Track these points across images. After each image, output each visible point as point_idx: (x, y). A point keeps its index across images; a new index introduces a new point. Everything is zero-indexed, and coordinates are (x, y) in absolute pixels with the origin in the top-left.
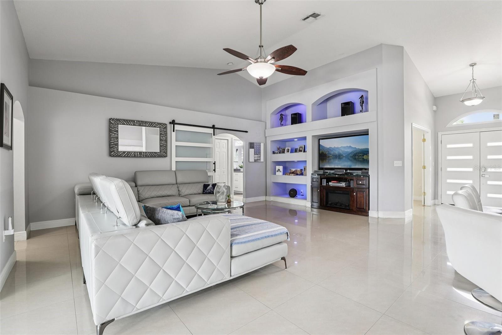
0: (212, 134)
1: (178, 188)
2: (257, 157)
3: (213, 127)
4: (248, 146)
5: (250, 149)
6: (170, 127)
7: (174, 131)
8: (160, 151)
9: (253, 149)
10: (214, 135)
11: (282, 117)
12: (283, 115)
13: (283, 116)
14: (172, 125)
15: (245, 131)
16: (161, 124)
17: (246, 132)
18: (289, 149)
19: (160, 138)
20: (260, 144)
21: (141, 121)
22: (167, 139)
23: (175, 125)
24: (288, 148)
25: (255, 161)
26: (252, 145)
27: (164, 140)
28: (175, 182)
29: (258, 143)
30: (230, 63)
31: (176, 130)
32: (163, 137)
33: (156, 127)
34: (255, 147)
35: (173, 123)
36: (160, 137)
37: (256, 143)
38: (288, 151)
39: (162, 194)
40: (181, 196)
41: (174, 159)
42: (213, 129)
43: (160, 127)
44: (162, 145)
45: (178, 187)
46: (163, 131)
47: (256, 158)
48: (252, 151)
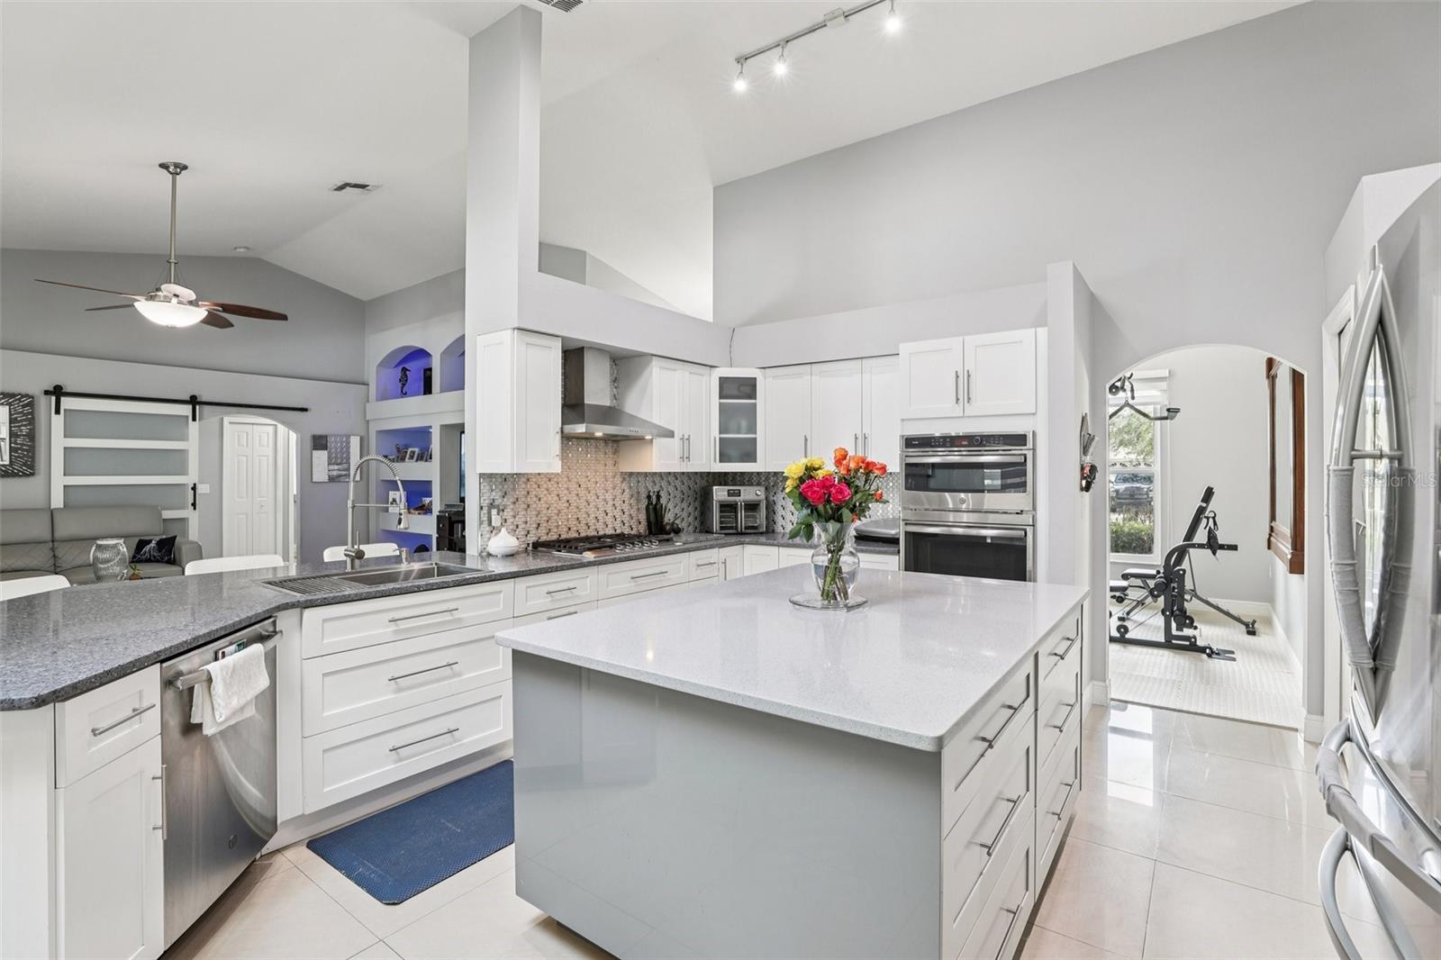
0: (187, 417)
1: (53, 551)
2: (338, 470)
3: (193, 401)
4: (309, 444)
5: (314, 452)
6: (45, 405)
7: (58, 412)
8: (11, 461)
9: (326, 452)
10: (194, 419)
11: (406, 376)
12: (407, 370)
13: (407, 372)
14: (53, 398)
15: (300, 407)
16: (13, 395)
17: (304, 410)
18: (414, 452)
20: (348, 437)
22: (34, 432)
23: (62, 399)
24: (413, 449)
25: (332, 479)
26: (319, 442)
27: (24, 435)
28: (48, 536)
29: (341, 436)
30: (240, 248)
31: (65, 410)
32: (20, 426)
34: (331, 444)
35: (58, 392)
36: (10, 427)
37: (335, 436)
38: (412, 457)
39: (13, 566)
40: (58, 570)
41: (59, 481)
42: (191, 407)
43: (10, 404)
45: (53, 549)
46: (22, 412)
47: (335, 473)
48: (321, 457)
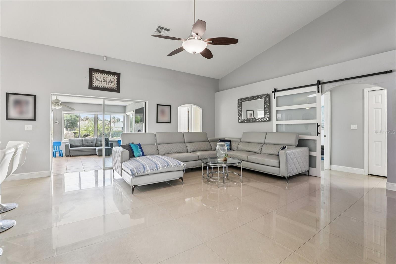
0: (316, 91)
1: (262, 147)
3: (318, 83)
6: (272, 96)
7: (275, 98)
8: (265, 116)
15: (384, 70)
16: (264, 95)
17: (388, 72)
19: (264, 106)
21: (253, 97)
22: (270, 106)
23: (276, 93)
32: (266, 105)
33: (261, 98)
35: (274, 92)
41: (275, 123)
42: (317, 86)
43: (264, 98)
44: (266, 112)
46: (267, 99)
